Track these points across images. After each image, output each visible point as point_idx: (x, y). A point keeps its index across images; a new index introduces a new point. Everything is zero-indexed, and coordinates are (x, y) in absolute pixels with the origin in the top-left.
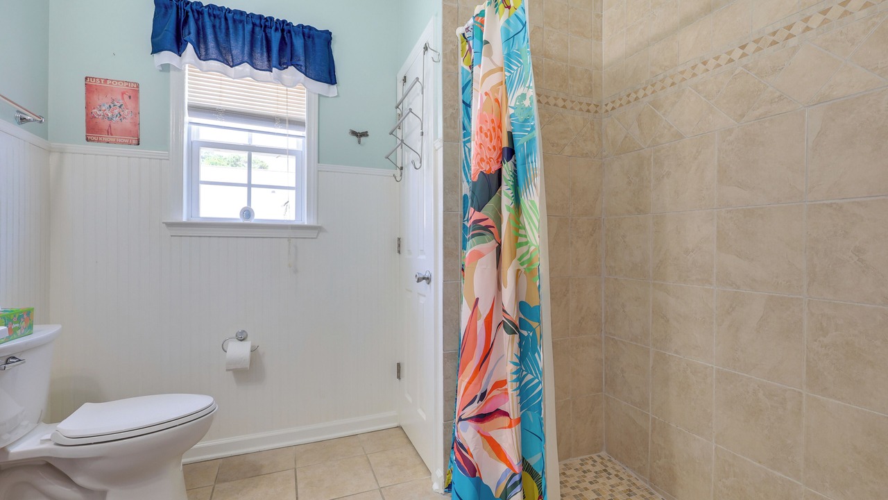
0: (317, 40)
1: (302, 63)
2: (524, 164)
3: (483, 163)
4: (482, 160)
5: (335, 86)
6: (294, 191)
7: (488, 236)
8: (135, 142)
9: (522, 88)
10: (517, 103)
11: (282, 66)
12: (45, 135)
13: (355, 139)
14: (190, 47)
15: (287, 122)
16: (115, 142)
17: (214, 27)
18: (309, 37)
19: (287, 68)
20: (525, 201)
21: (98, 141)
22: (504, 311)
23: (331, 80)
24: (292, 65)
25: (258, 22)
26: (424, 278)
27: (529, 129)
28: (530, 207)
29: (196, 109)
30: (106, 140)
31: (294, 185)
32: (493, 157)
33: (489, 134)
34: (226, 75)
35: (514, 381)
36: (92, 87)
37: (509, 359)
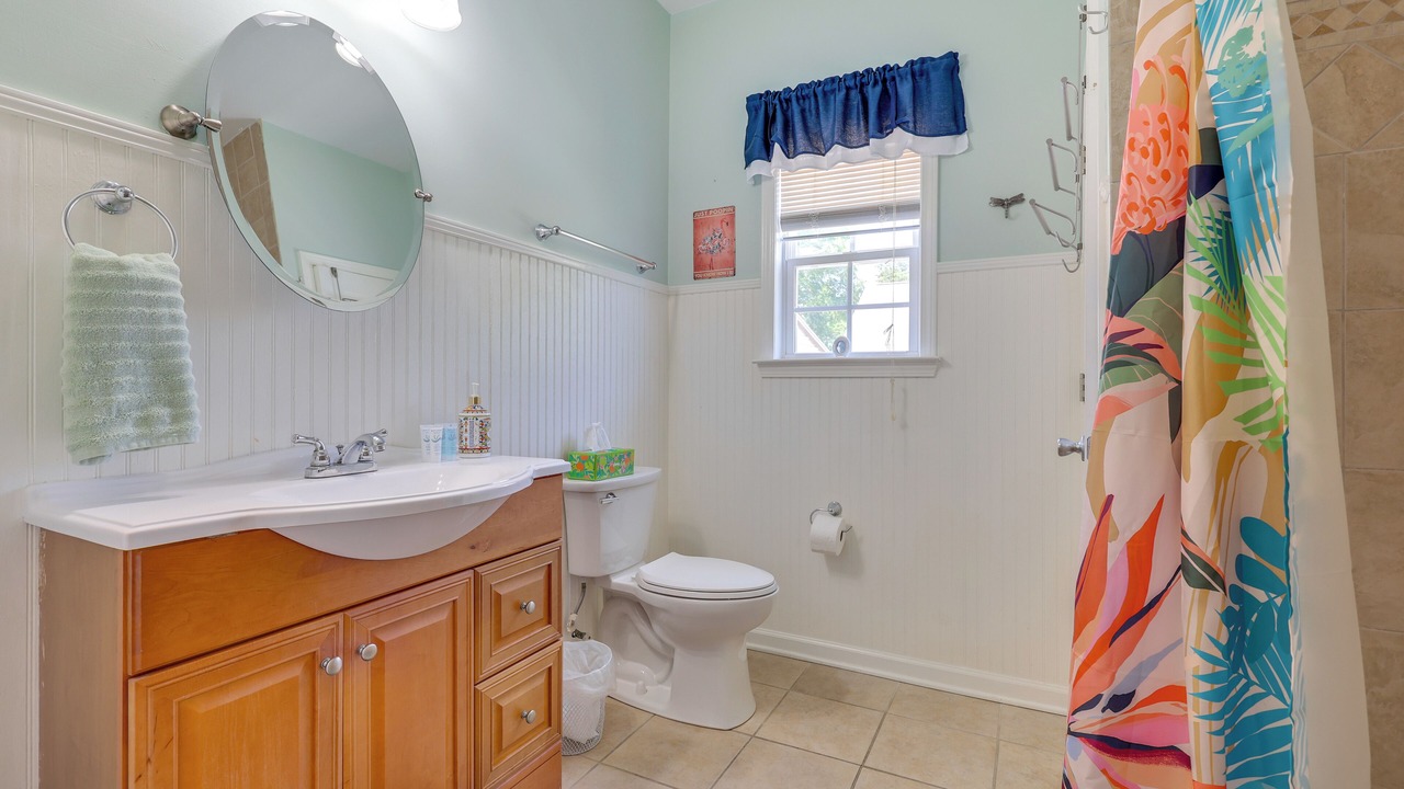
0: (933, 75)
1: (909, 118)
2: (1248, 193)
3: (1135, 214)
4: (1132, 207)
5: (965, 136)
6: (908, 309)
7: (1141, 365)
8: (731, 273)
9: (1241, 18)
10: (1226, 58)
11: (882, 131)
12: (665, 282)
13: (1001, 210)
14: (777, 147)
15: (895, 210)
16: (716, 277)
17: (803, 111)
18: (922, 75)
19: (891, 132)
20: (1252, 279)
21: (703, 278)
22: (1184, 533)
23: (958, 127)
24: (899, 125)
25: (852, 83)
26: (1073, 450)
27: (1260, 109)
28: (1271, 295)
29: (794, 220)
30: (709, 275)
31: (907, 300)
32: (1162, 194)
33: (1150, 149)
34: (817, 167)
35: (1205, 696)
36: (699, 222)
37: (1191, 643)
